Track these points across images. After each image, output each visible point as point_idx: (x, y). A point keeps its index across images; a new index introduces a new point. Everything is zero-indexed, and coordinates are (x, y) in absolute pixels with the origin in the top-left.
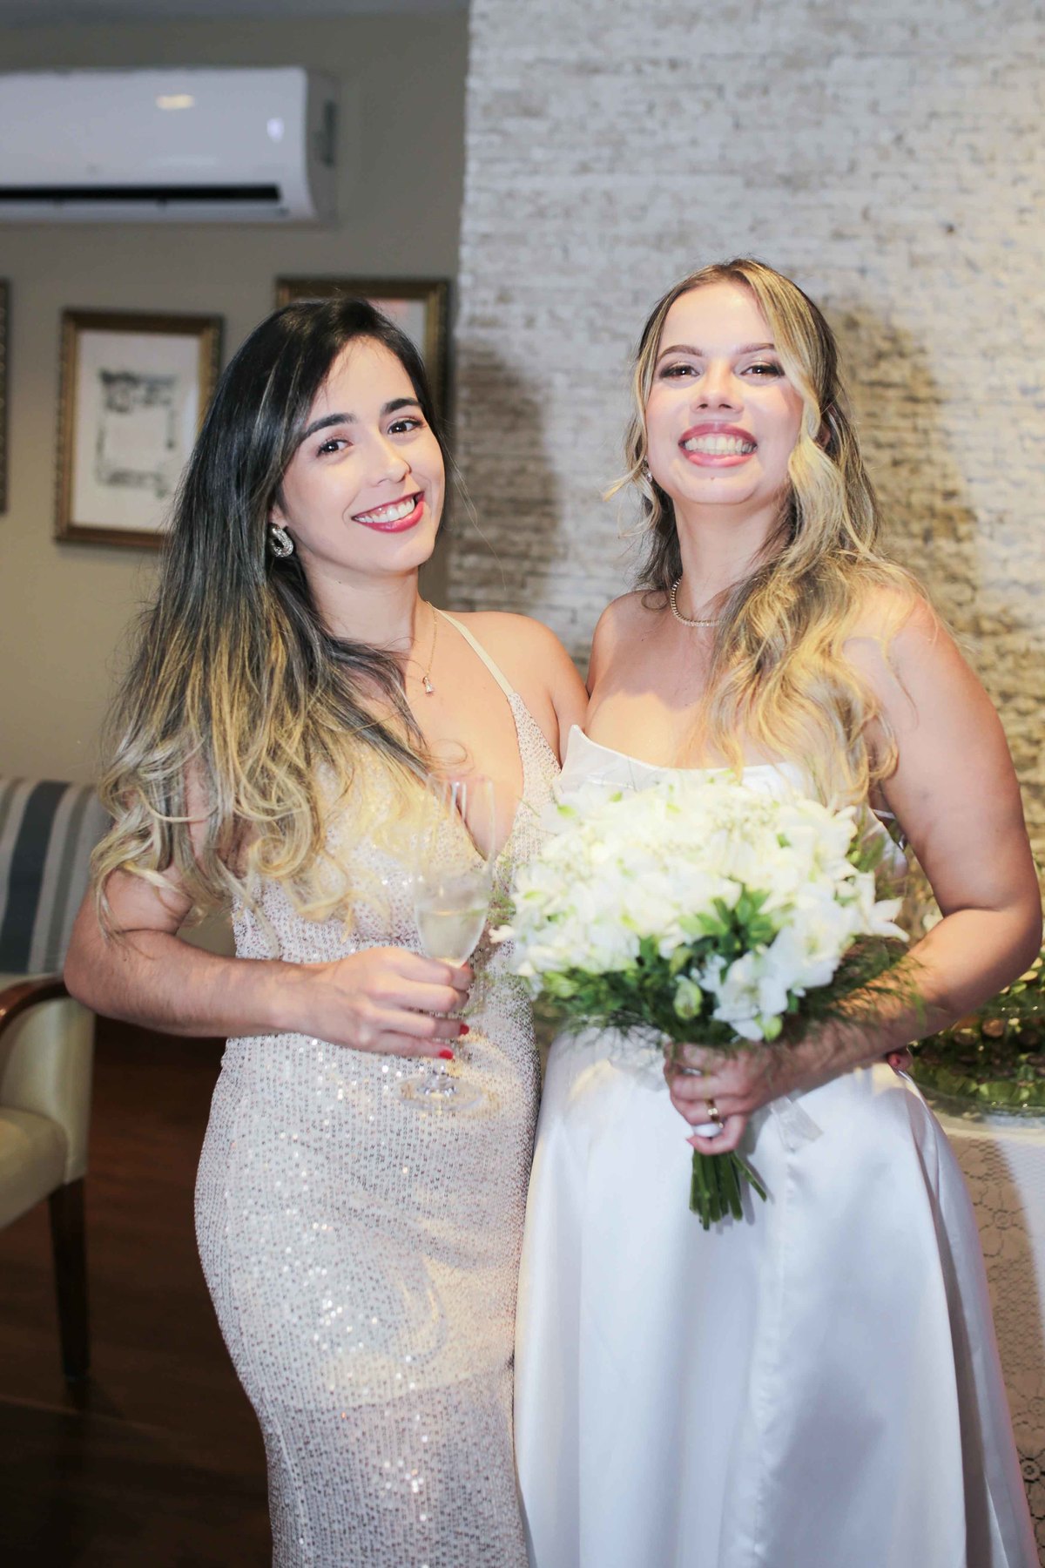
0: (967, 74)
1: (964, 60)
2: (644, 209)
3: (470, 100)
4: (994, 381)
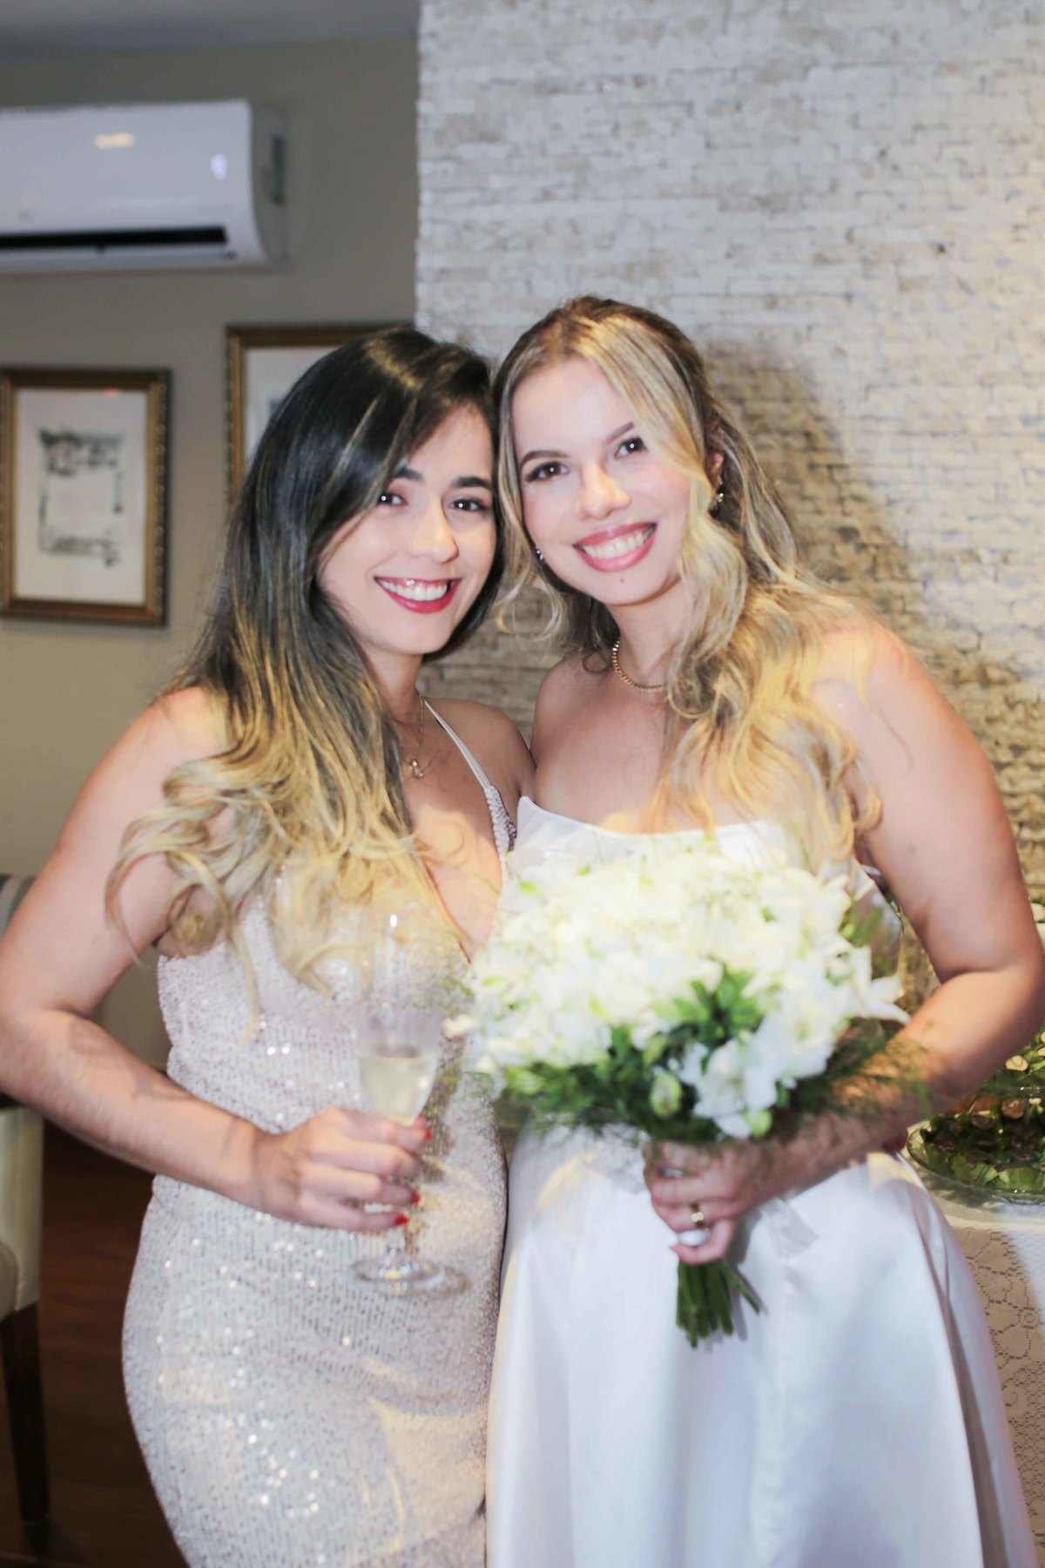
0: (953, 83)
1: (951, 68)
2: (612, 237)
3: (421, 125)
4: (993, 411)
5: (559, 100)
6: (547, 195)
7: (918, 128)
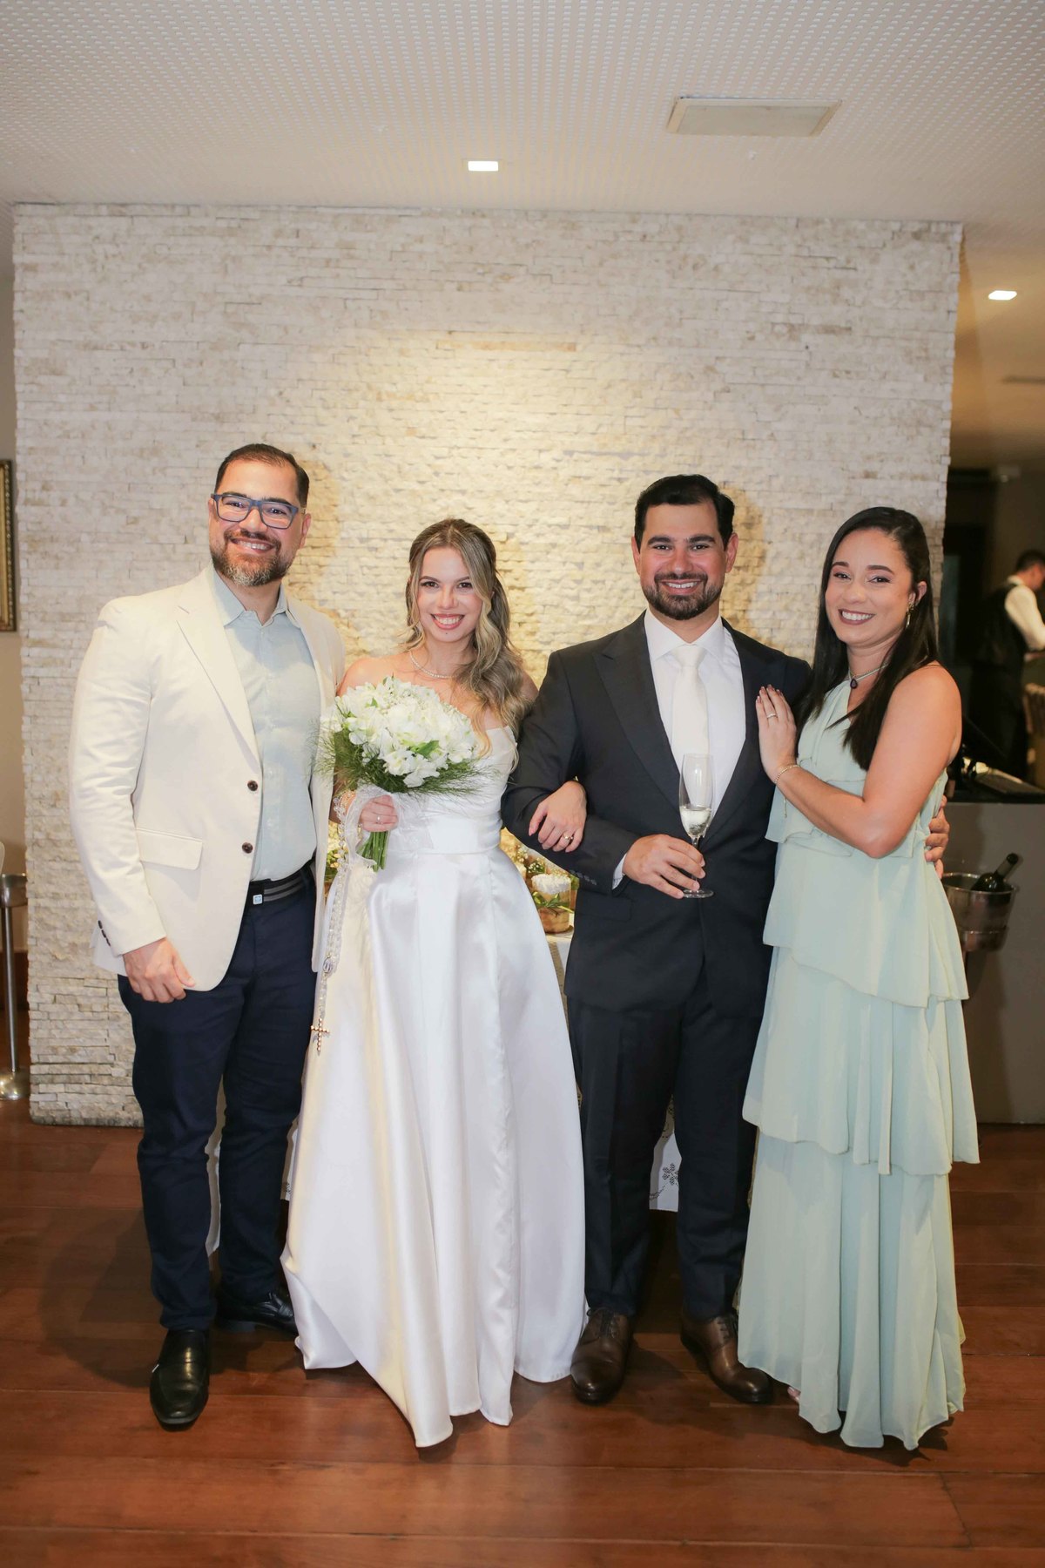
0: (317, 357)
1: (315, 348)
3: (16, 363)
4: (344, 535)
5: (98, 354)
6: (92, 408)
7: (299, 380)
